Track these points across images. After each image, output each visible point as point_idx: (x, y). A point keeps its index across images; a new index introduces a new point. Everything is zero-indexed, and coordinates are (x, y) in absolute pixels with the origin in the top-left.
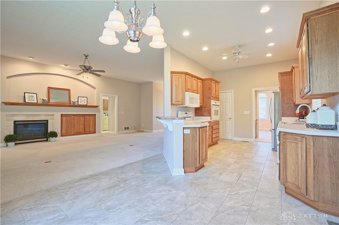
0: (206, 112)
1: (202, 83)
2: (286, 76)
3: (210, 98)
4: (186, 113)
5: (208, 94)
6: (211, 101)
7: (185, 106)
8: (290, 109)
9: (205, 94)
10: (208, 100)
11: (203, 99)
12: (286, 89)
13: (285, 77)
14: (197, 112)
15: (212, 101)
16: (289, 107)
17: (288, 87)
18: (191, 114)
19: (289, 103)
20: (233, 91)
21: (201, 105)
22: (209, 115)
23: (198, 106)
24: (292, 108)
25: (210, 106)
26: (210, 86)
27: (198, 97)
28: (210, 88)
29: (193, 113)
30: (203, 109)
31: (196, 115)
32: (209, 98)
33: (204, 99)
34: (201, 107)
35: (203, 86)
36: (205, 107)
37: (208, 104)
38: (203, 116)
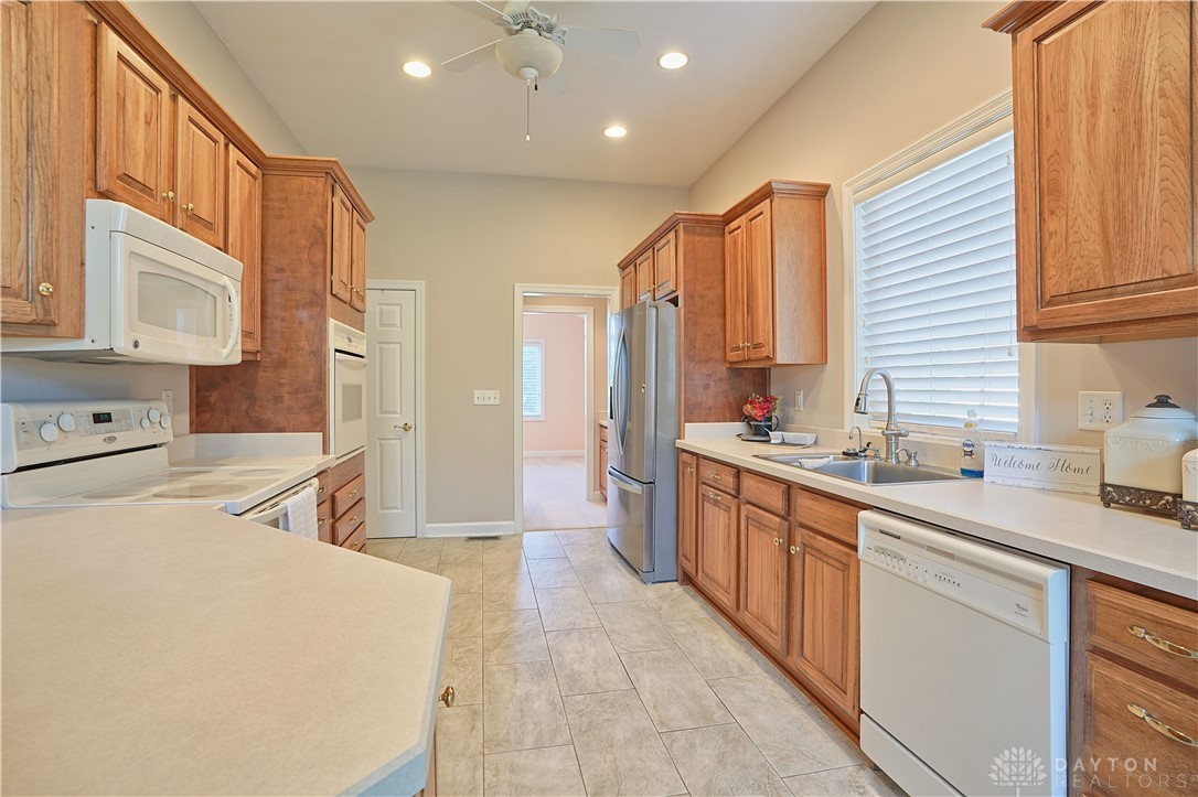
0: (287, 400)
1: (258, 183)
2: (699, 235)
3: (317, 302)
4: (100, 418)
5: (305, 271)
6: (325, 321)
7: (85, 345)
8: (712, 384)
9: (280, 270)
10: (303, 314)
11: (263, 303)
12: (702, 297)
13: (697, 238)
14: (214, 397)
15: (332, 322)
16: (709, 376)
17: (709, 289)
18: (163, 420)
19: (710, 360)
20: (420, 285)
21: (250, 347)
22: (313, 417)
23: (228, 352)
24: (720, 380)
25: (319, 356)
26: (323, 217)
27: (225, 280)
28: (323, 236)
29: (174, 411)
30: (264, 376)
31: (199, 425)
32: (311, 304)
33: (269, 308)
34: (249, 364)
35: (264, 208)
36: (281, 364)
37: (303, 344)
38: (260, 426)
